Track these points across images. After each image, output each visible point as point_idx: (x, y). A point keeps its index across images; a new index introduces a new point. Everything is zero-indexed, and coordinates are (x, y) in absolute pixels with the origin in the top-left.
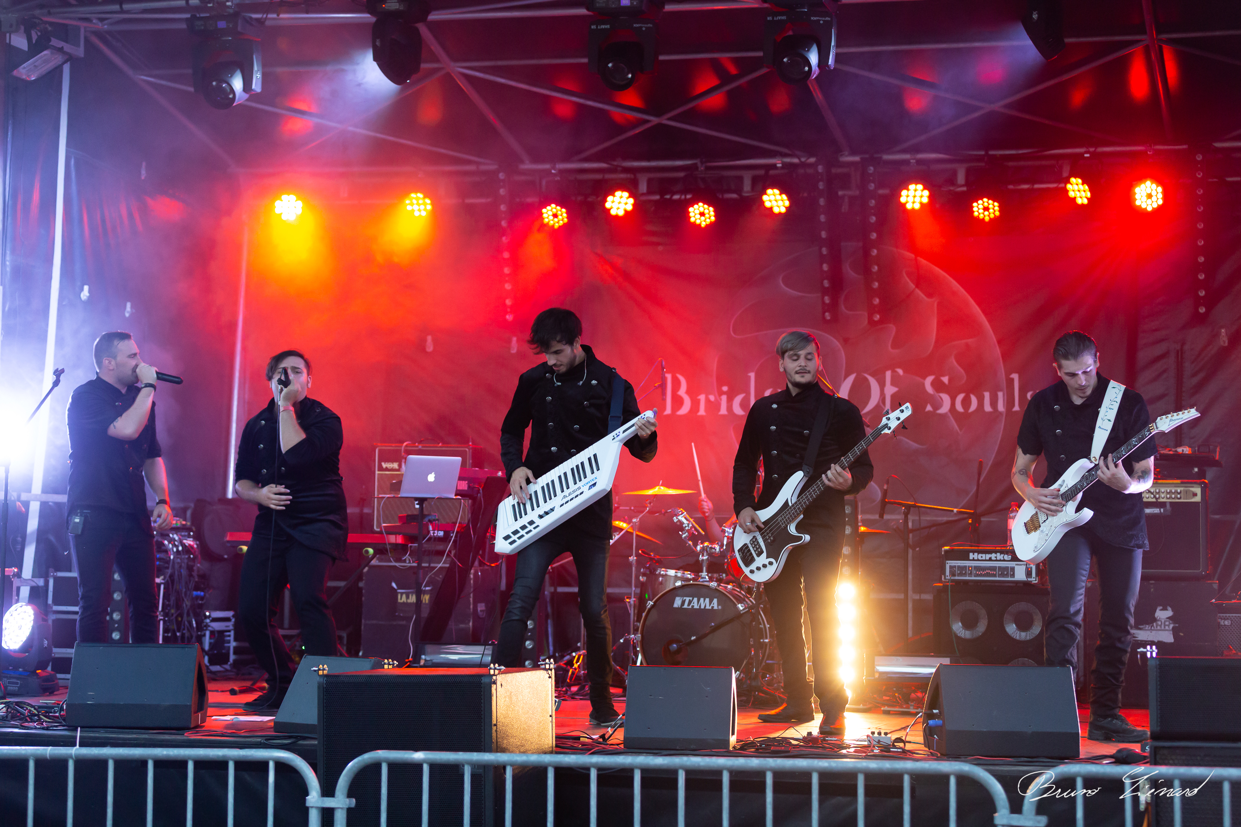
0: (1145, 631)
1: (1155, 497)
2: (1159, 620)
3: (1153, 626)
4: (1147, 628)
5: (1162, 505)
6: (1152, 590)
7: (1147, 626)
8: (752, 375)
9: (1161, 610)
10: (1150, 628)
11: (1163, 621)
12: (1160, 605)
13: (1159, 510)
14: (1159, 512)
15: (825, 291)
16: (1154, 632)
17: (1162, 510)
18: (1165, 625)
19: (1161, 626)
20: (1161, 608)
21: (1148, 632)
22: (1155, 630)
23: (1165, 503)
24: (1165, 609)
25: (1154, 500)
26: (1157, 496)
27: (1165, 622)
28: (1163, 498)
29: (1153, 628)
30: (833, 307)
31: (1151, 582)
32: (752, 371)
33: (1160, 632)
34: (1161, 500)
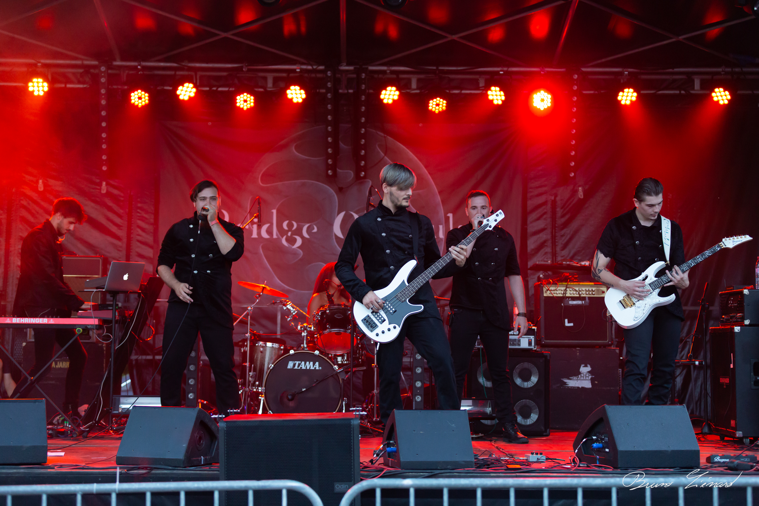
0: (574, 381)
1: (579, 294)
2: (582, 374)
3: (578, 377)
4: (575, 379)
5: (583, 299)
6: (578, 354)
7: (575, 377)
8: (274, 211)
9: (584, 367)
10: (577, 378)
11: (585, 374)
12: (583, 364)
13: (581, 302)
14: (581, 303)
15: (328, 156)
16: (579, 381)
17: (583, 302)
18: (586, 377)
19: (583, 377)
20: (584, 365)
21: (576, 381)
22: (580, 380)
23: (585, 297)
24: (586, 366)
25: (578, 296)
26: (580, 293)
27: (586, 374)
28: (583, 294)
29: (578, 379)
30: (334, 167)
31: (577, 348)
32: (274, 209)
33: (583, 381)
34: (582, 296)
